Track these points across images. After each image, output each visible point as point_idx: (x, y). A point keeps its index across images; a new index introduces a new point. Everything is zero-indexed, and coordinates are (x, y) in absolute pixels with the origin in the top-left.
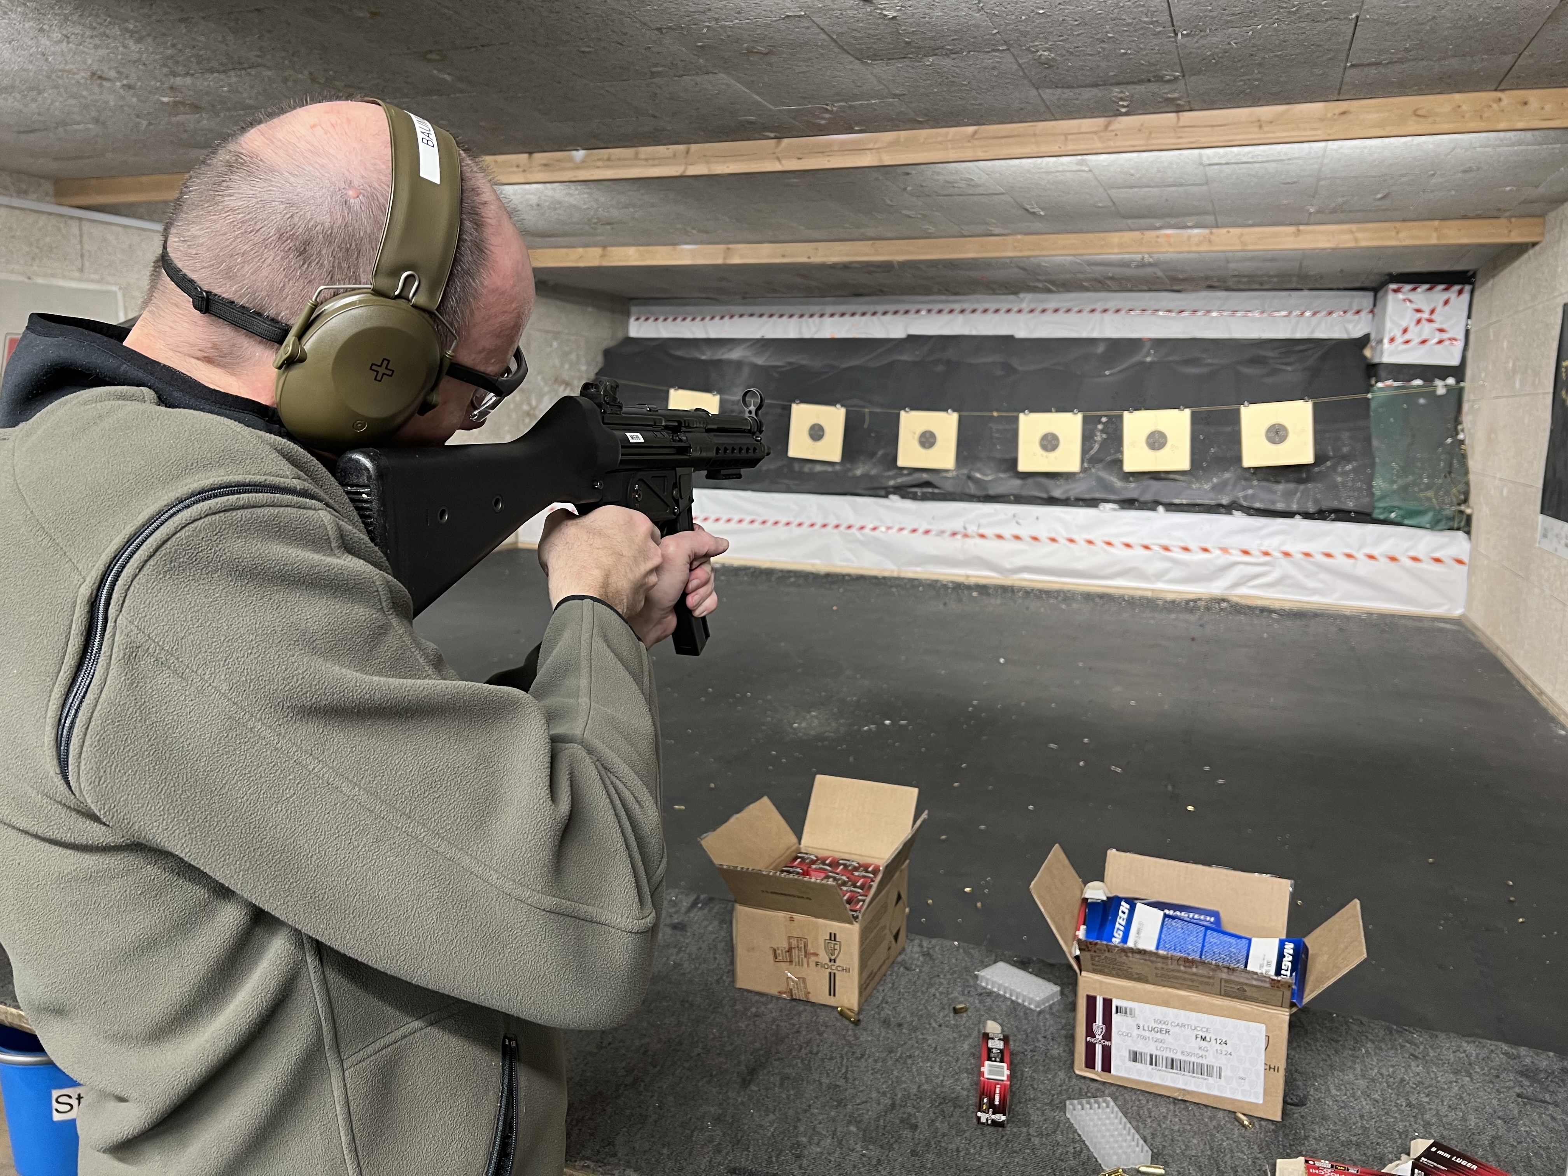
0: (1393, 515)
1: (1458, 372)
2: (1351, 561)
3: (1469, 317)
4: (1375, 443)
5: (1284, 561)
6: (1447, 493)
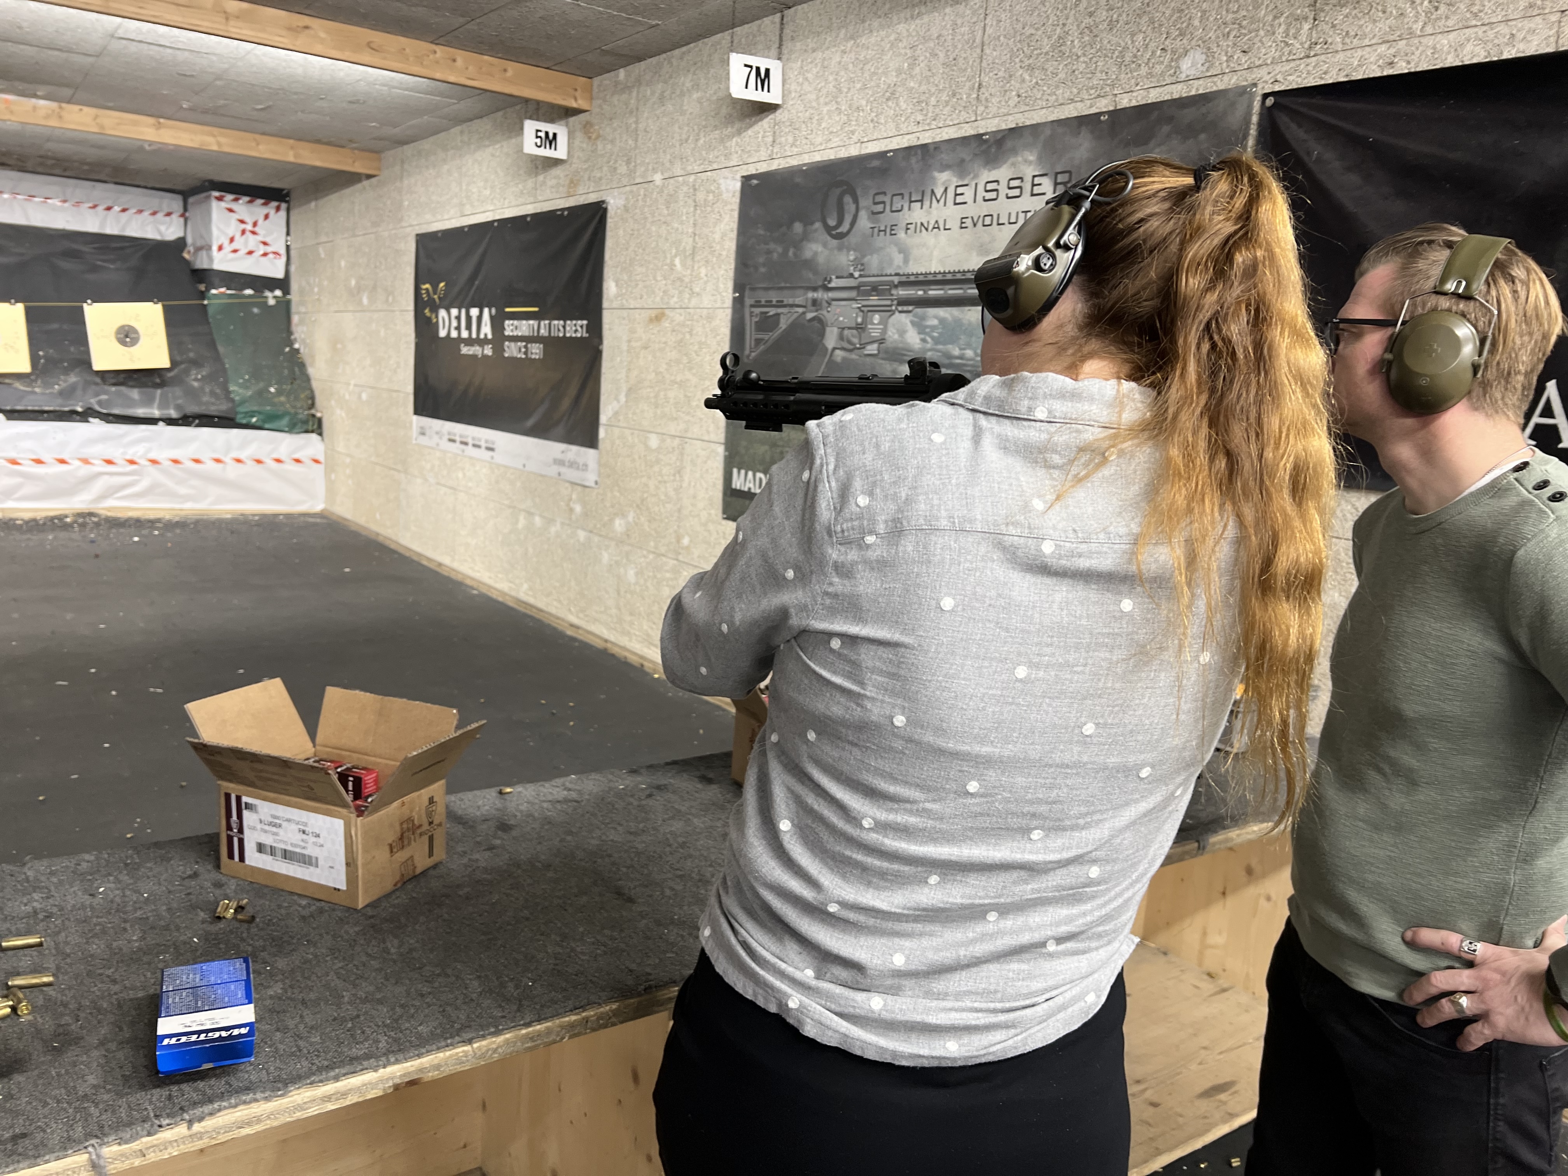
0: (254, 420)
1: (283, 284)
2: (220, 465)
3: (288, 234)
4: (221, 349)
5: (151, 469)
6: (297, 398)
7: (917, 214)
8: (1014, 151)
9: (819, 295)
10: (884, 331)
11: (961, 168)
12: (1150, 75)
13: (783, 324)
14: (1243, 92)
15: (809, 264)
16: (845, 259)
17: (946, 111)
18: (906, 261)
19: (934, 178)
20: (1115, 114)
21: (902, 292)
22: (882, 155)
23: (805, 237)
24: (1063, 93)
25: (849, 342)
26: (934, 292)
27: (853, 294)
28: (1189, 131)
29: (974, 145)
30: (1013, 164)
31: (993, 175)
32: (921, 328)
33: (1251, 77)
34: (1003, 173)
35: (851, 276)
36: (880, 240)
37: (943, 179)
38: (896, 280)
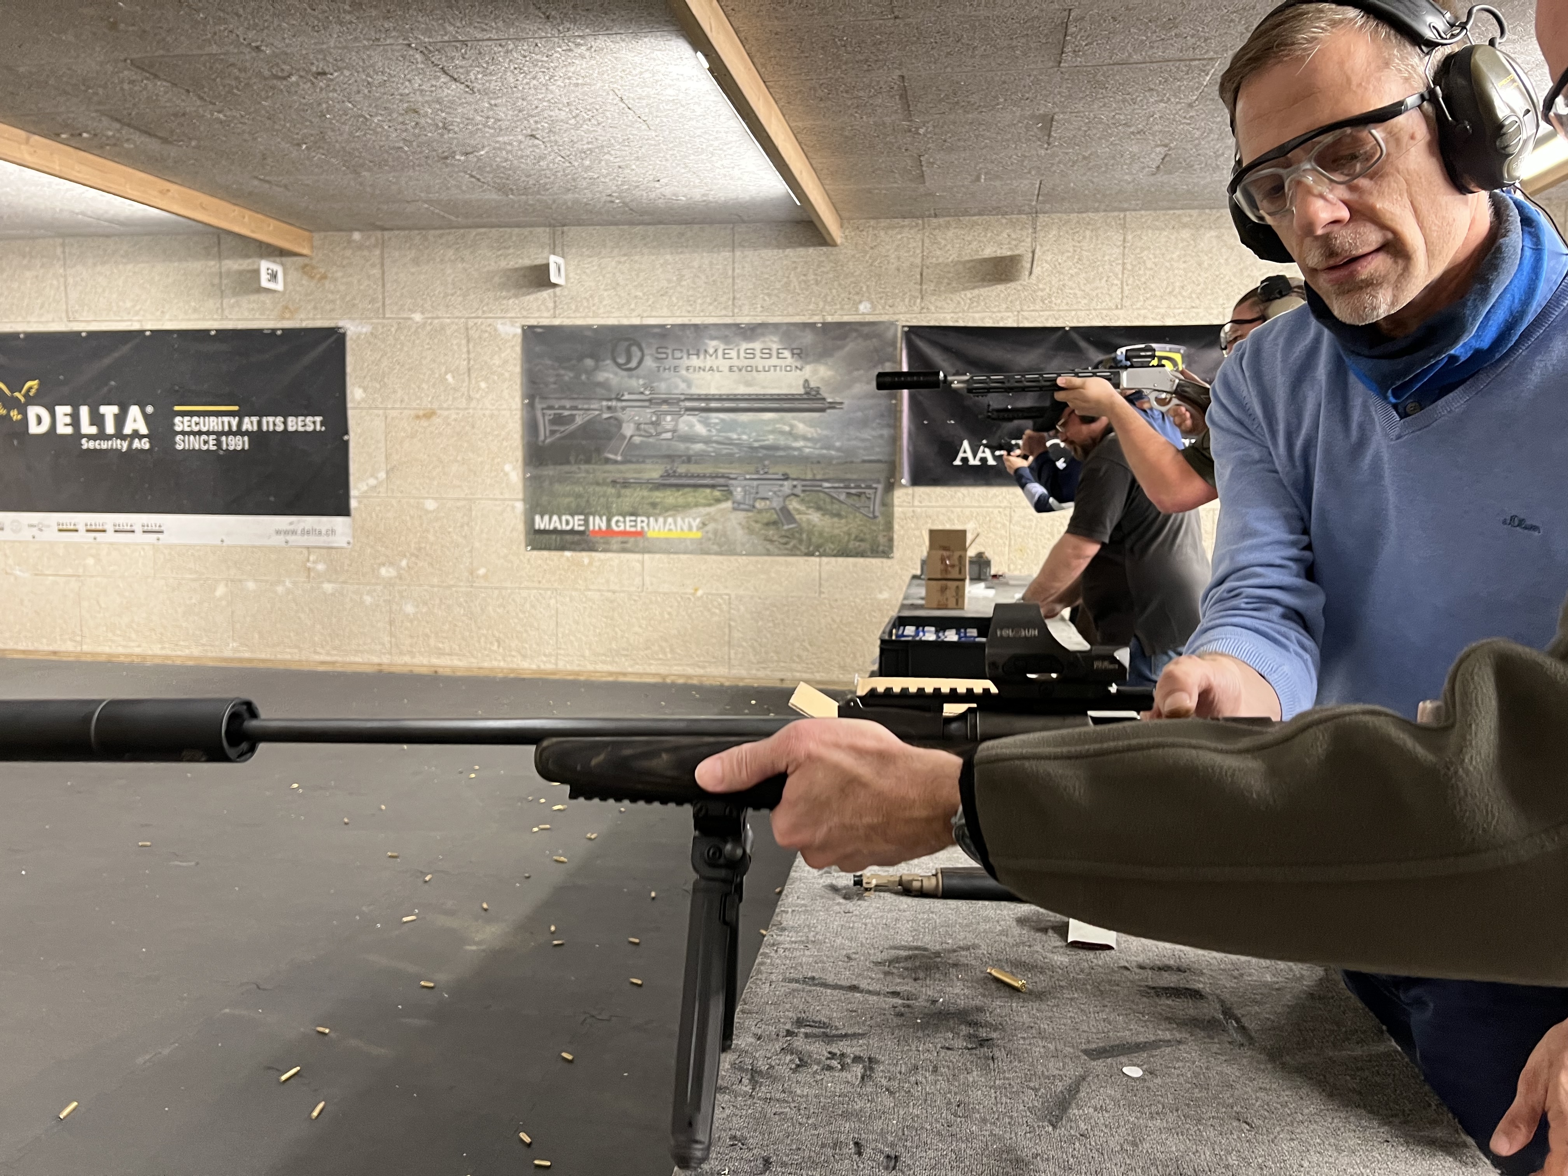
7: (695, 361)
8: (763, 335)
9: (614, 403)
10: (676, 425)
11: (725, 339)
12: (842, 309)
13: (579, 421)
14: (893, 323)
15: (599, 384)
16: (636, 383)
17: (711, 308)
18: (689, 386)
19: (706, 344)
20: (824, 324)
21: (688, 404)
22: (663, 326)
23: (596, 368)
24: (791, 310)
25: (645, 431)
26: (713, 405)
27: (647, 404)
28: (867, 337)
29: (734, 329)
30: (764, 342)
31: (751, 345)
32: (706, 423)
33: (896, 317)
34: (757, 345)
35: (642, 393)
36: (666, 374)
37: (712, 344)
38: (683, 397)
